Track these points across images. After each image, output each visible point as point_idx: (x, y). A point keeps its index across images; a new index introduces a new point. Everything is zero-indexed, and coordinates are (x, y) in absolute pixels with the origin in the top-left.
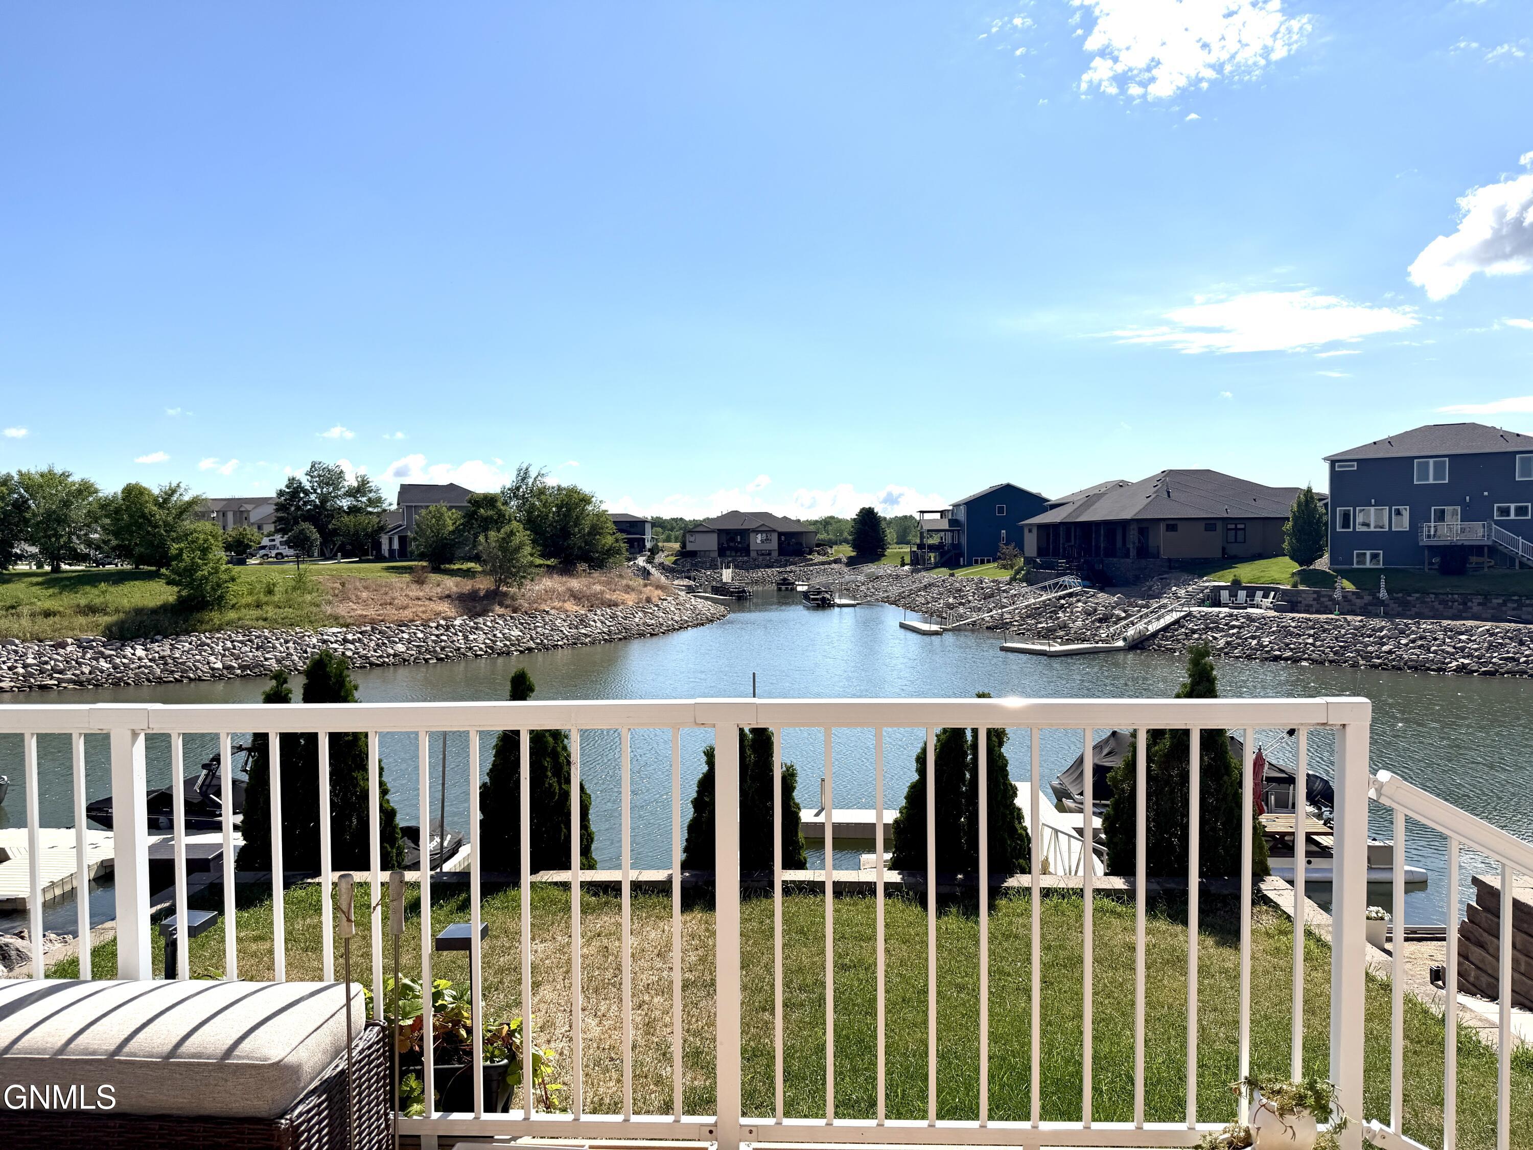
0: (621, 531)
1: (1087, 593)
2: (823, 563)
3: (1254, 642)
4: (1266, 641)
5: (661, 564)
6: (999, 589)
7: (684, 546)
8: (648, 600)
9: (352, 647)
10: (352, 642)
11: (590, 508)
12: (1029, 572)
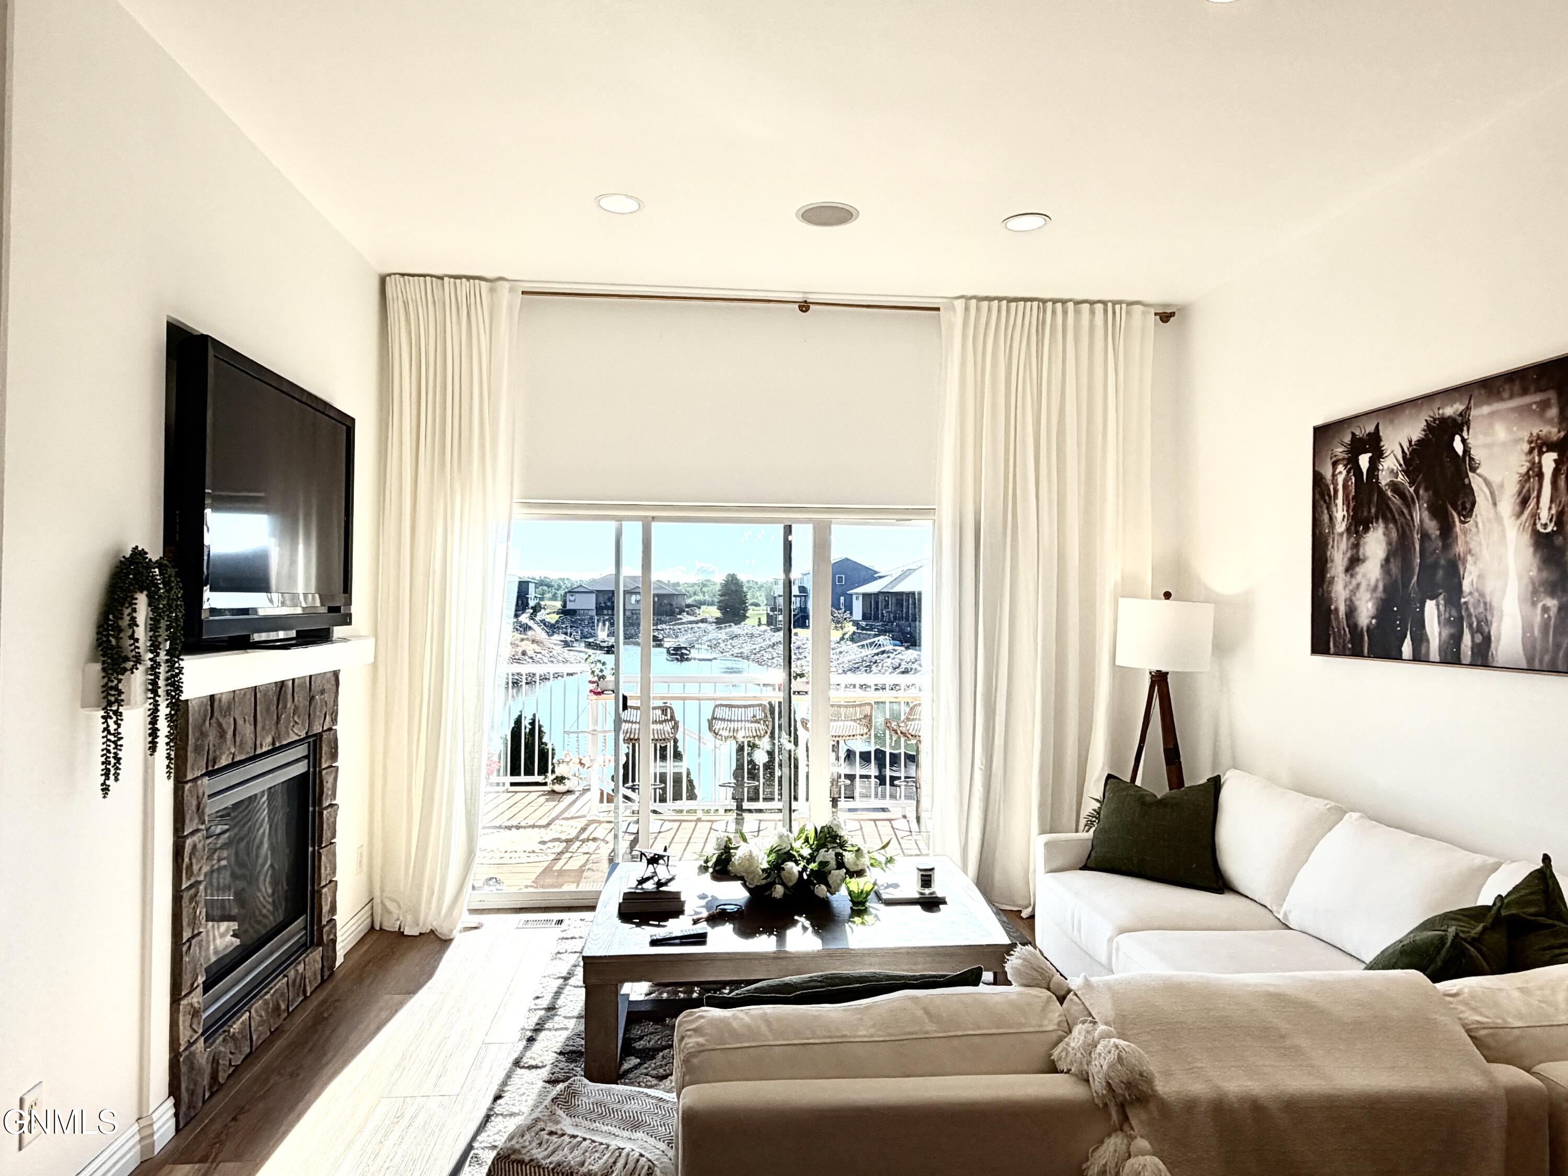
1: (895, 650)
2: (691, 622)
5: (543, 622)
7: (564, 605)
8: (524, 653)
12: (854, 633)
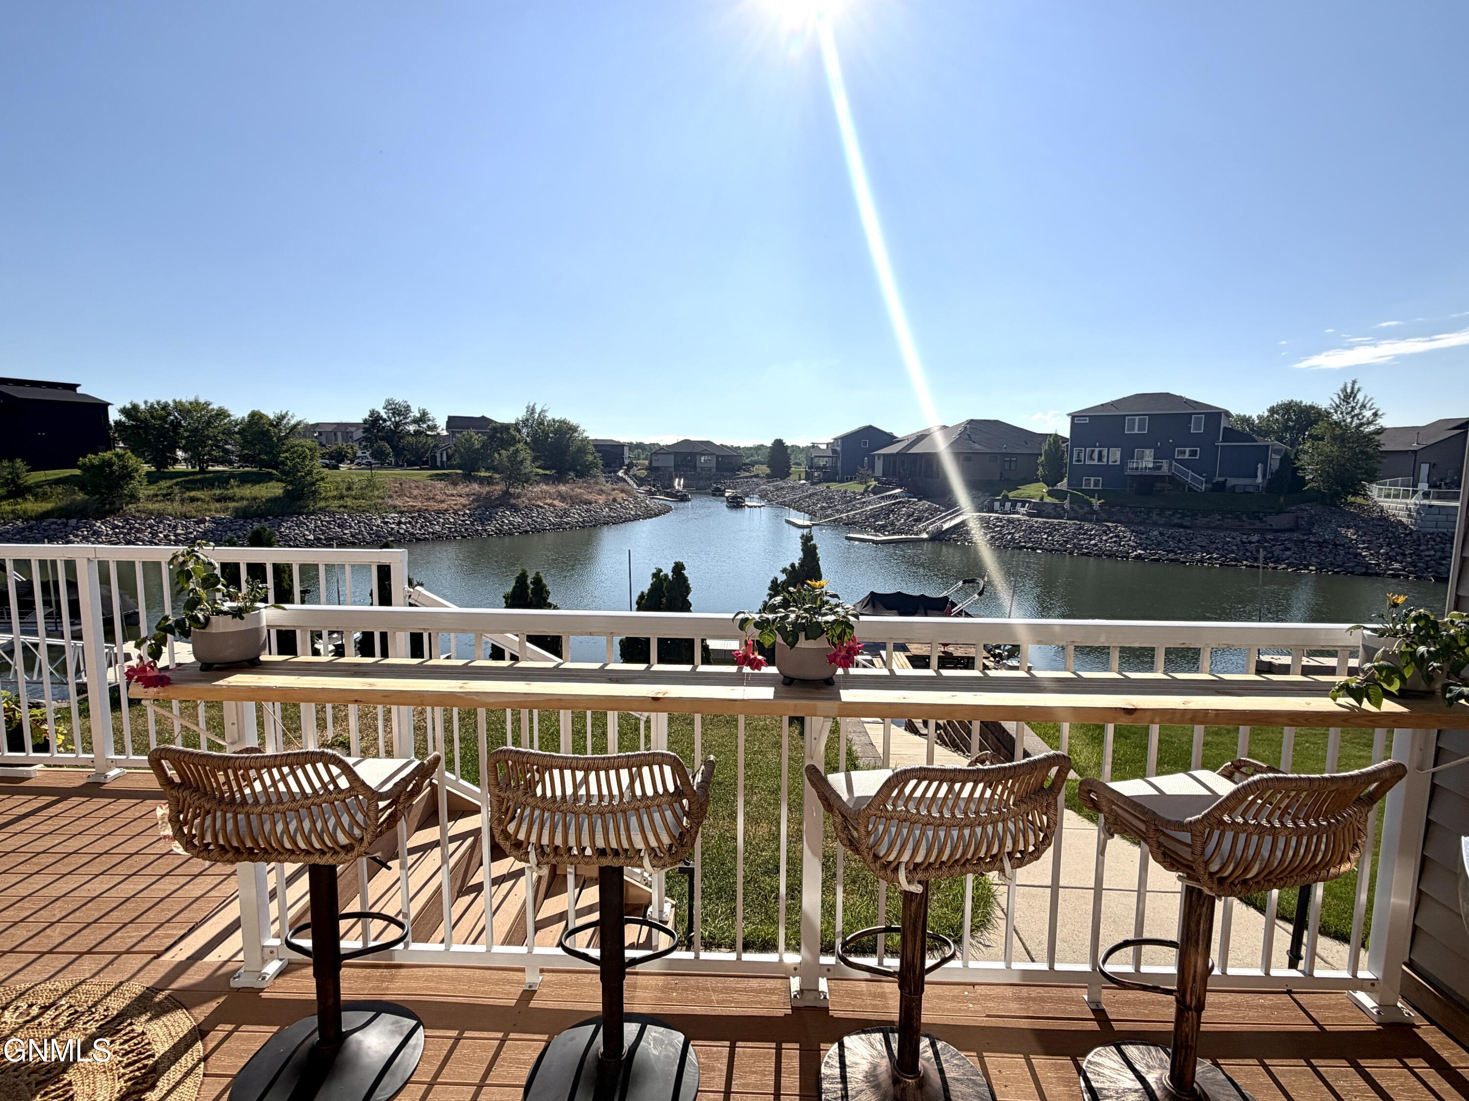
0: (598, 451)
1: (909, 501)
2: (746, 477)
3: (1009, 537)
4: (1017, 536)
5: (635, 476)
6: (855, 498)
7: (651, 463)
8: (614, 500)
9: (404, 527)
10: (405, 524)
11: (576, 434)
12: (875, 486)
